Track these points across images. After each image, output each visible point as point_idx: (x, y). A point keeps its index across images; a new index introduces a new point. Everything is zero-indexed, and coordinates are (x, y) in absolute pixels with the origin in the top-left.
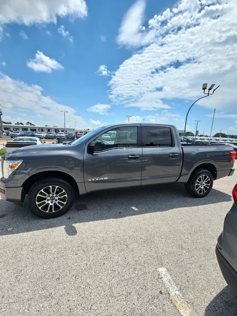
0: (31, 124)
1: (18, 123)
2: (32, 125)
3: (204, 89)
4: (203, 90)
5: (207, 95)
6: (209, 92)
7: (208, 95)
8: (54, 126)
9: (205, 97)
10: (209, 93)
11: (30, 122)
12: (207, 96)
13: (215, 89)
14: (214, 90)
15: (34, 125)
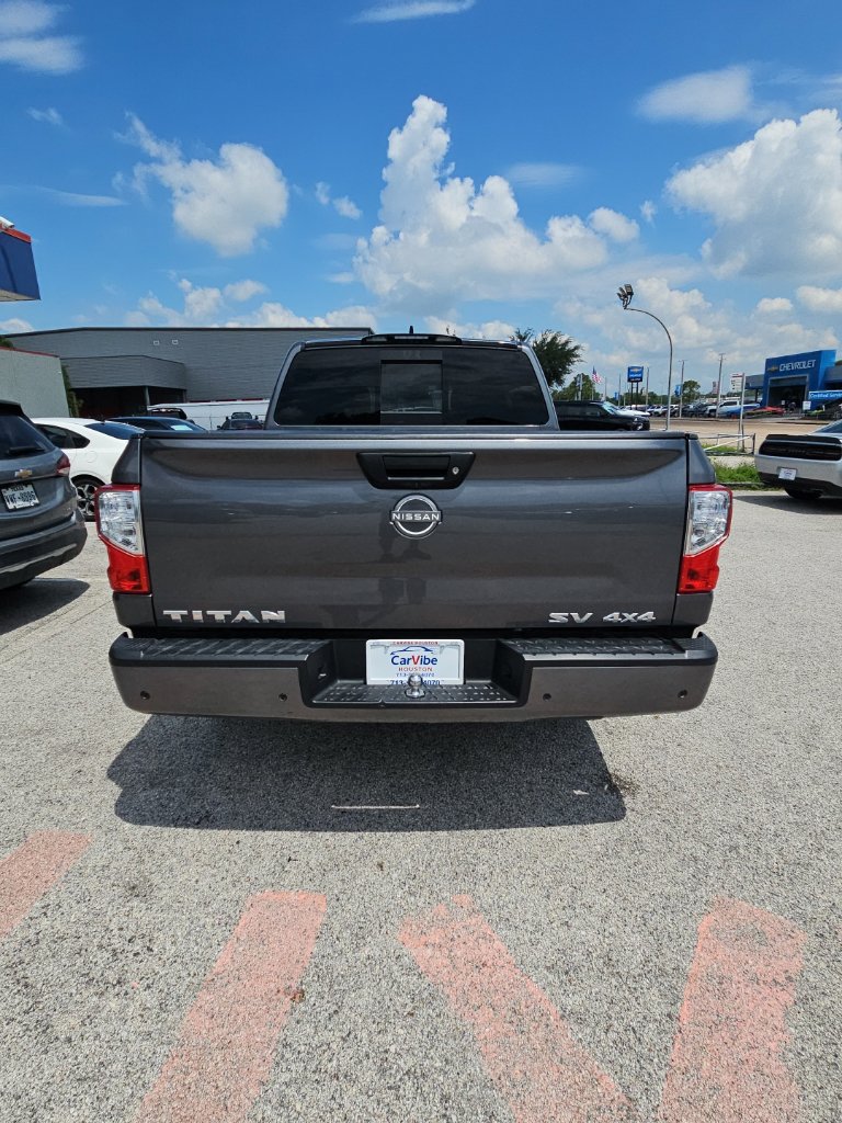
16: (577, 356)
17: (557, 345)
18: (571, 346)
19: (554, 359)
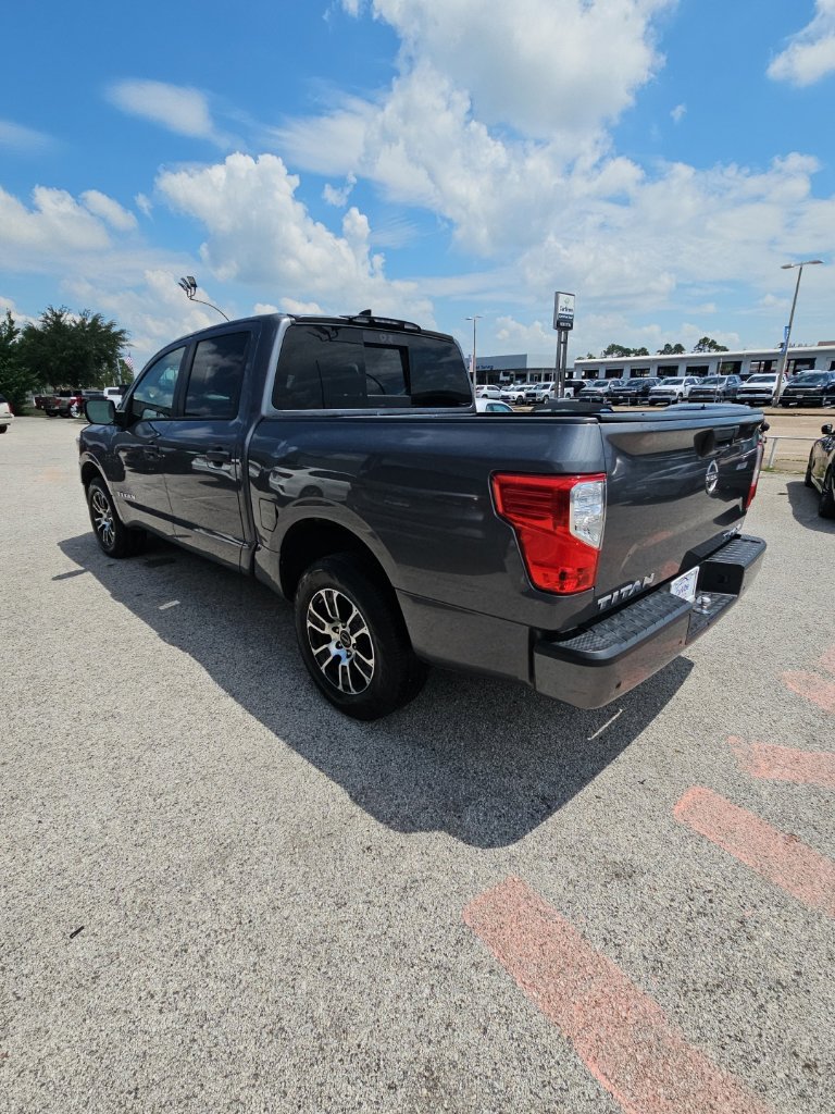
0: (713, 345)
1: (668, 346)
2: (718, 348)
8: (821, 344)
11: (711, 337)
15: (725, 349)
16: (124, 340)
17: (100, 327)
18: (115, 330)
19: (101, 341)
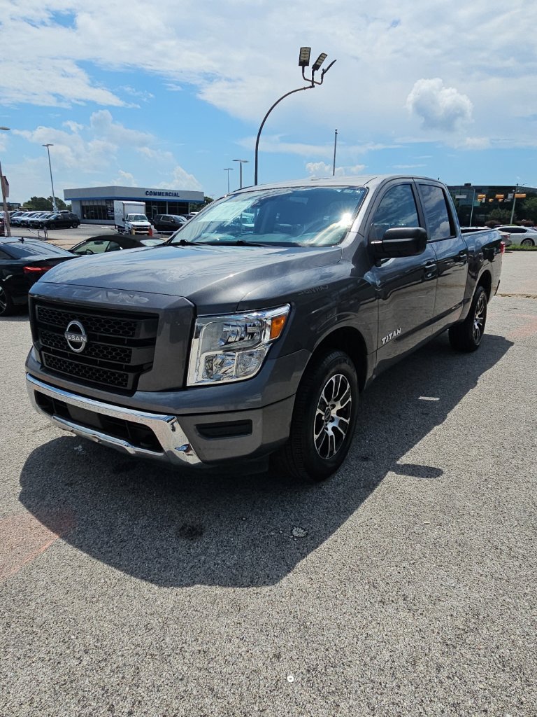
3: (304, 63)
4: (301, 67)
5: (310, 84)
6: (313, 75)
7: (313, 86)
9: (305, 88)
10: (313, 78)
12: (310, 87)
13: (325, 68)
14: (324, 72)
